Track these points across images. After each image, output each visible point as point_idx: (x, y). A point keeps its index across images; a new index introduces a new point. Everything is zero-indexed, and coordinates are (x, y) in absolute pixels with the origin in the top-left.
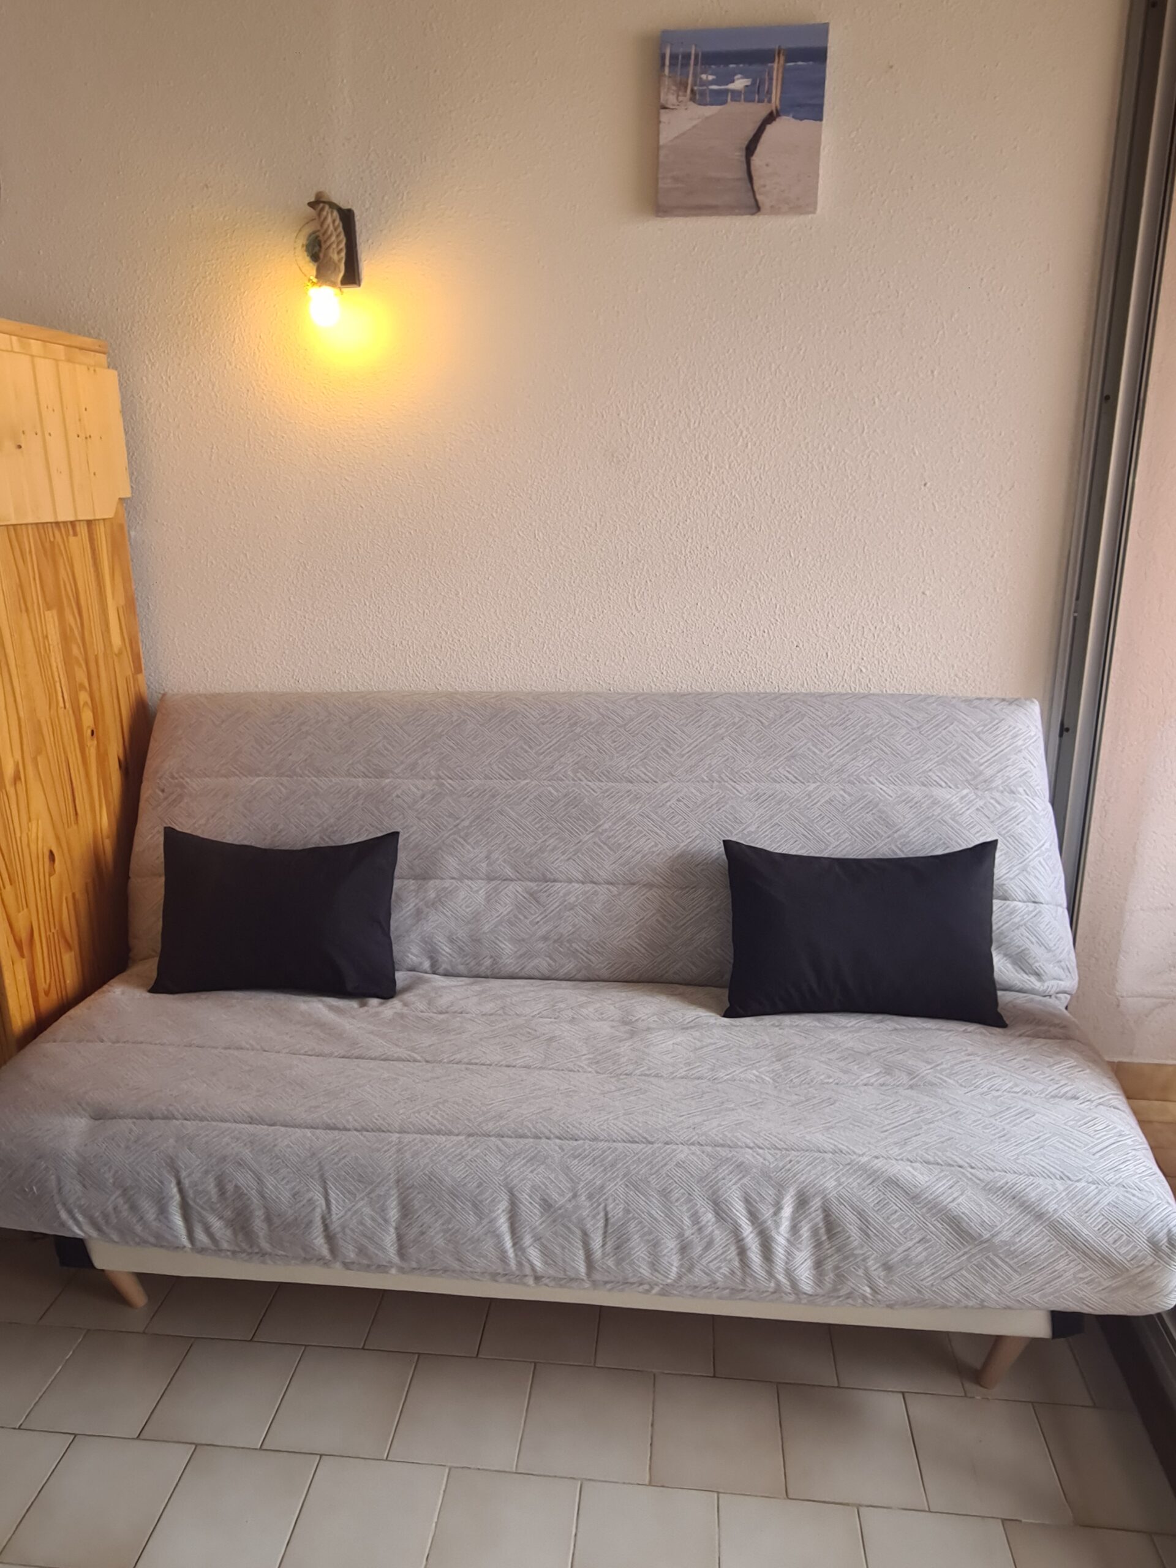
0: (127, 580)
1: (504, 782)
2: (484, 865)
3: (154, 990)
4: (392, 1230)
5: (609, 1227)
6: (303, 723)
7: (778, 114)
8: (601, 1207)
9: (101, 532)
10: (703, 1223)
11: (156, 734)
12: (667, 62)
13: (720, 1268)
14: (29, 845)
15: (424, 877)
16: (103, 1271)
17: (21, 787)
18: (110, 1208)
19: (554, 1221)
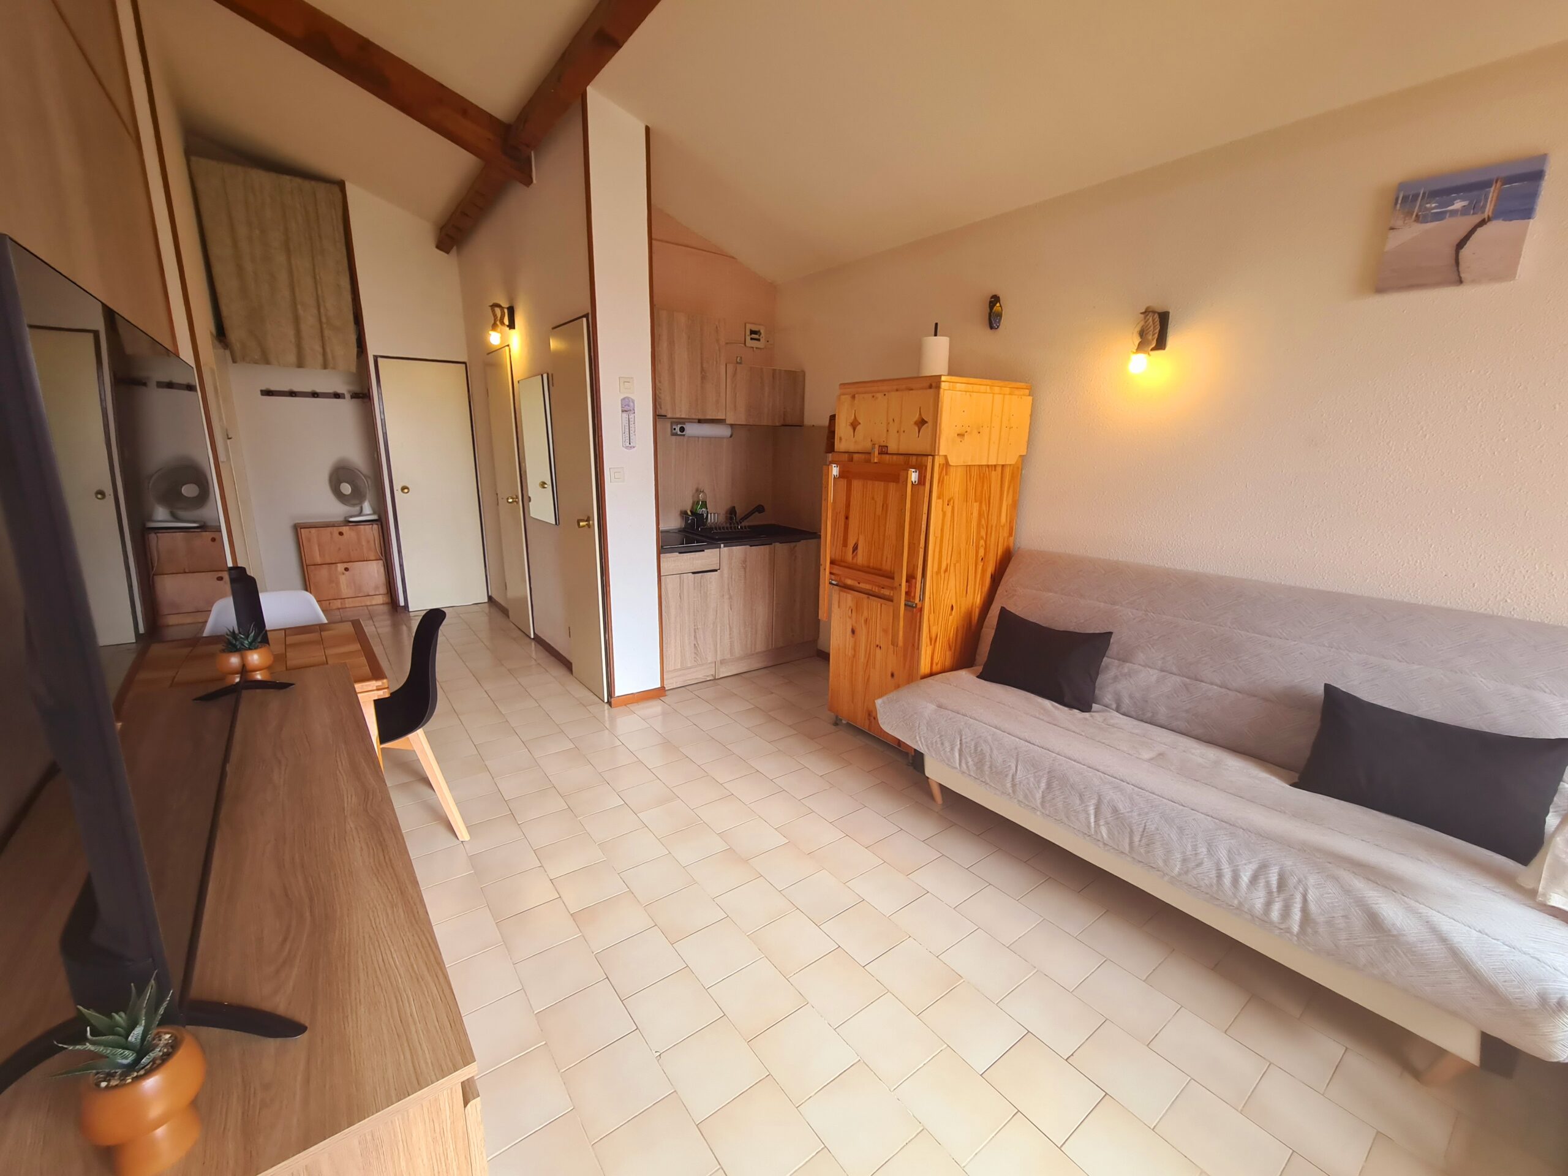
0: (1014, 492)
1: (1184, 620)
2: (1160, 662)
3: (978, 677)
4: (1041, 792)
5: (1145, 832)
6: (1081, 571)
7: (1489, 219)
8: (1144, 822)
9: (1008, 471)
10: (1199, 852)
11: (1011, 565)
12: (1400, 202)
13: (1204, 879)
14: (944, 600)
15: (1124, 660)
16: (928, 778)
17: (947, 574)
18: (934, 741)
19: (1117, 818)
